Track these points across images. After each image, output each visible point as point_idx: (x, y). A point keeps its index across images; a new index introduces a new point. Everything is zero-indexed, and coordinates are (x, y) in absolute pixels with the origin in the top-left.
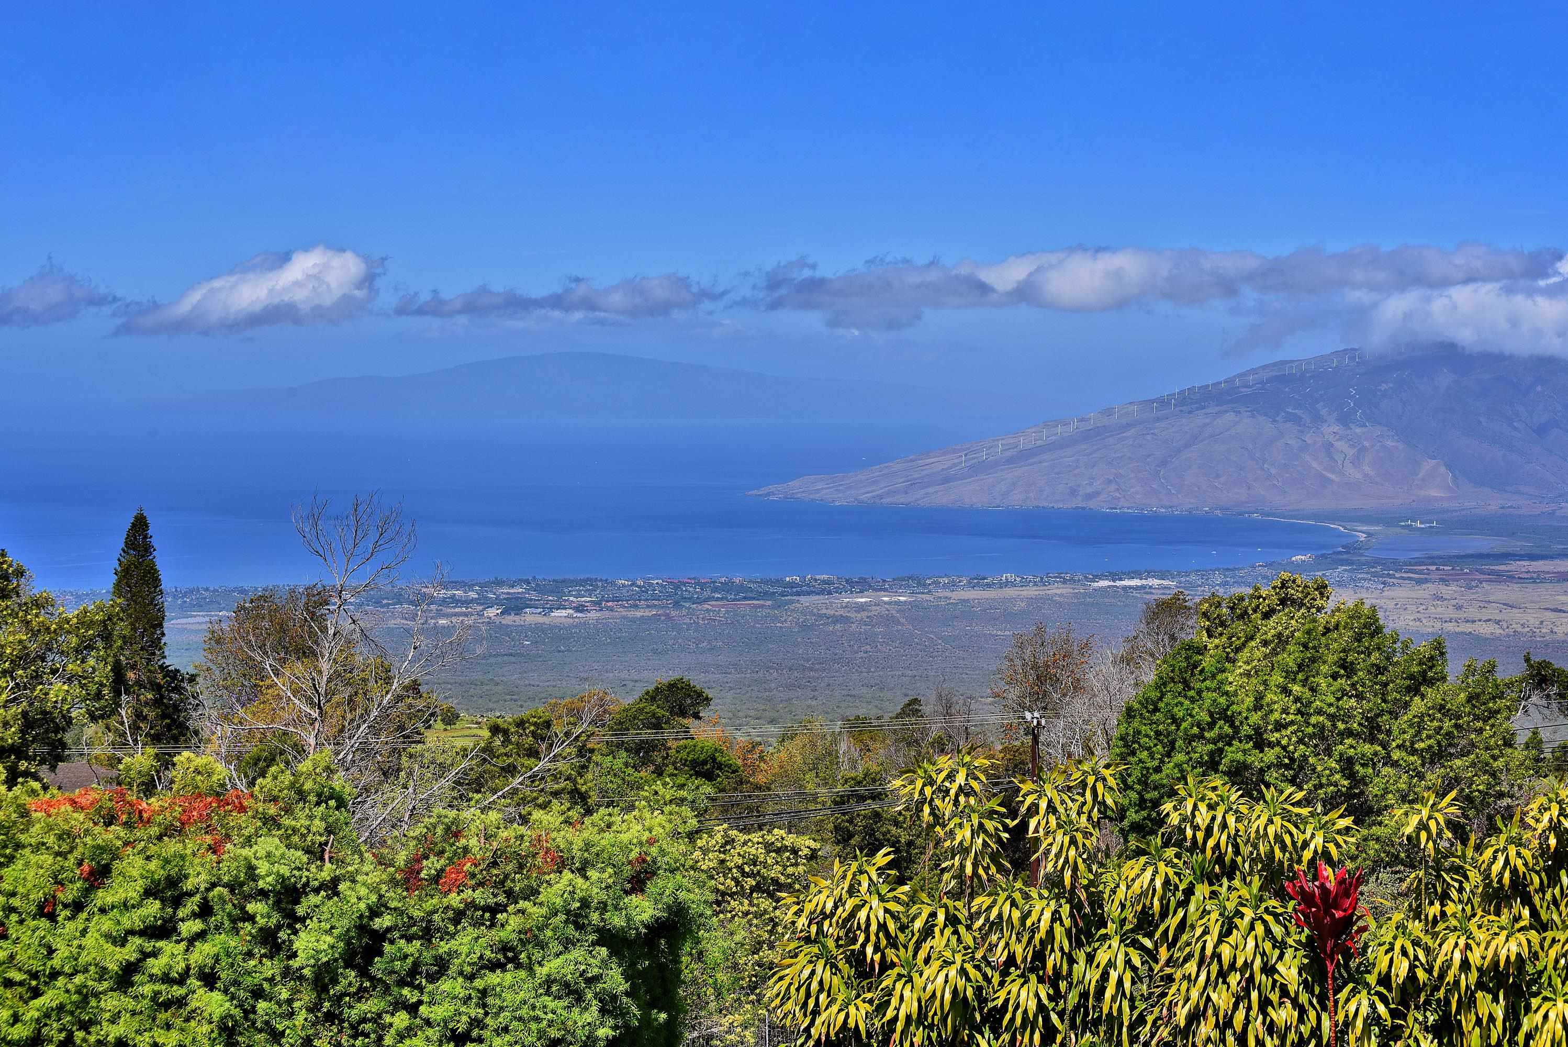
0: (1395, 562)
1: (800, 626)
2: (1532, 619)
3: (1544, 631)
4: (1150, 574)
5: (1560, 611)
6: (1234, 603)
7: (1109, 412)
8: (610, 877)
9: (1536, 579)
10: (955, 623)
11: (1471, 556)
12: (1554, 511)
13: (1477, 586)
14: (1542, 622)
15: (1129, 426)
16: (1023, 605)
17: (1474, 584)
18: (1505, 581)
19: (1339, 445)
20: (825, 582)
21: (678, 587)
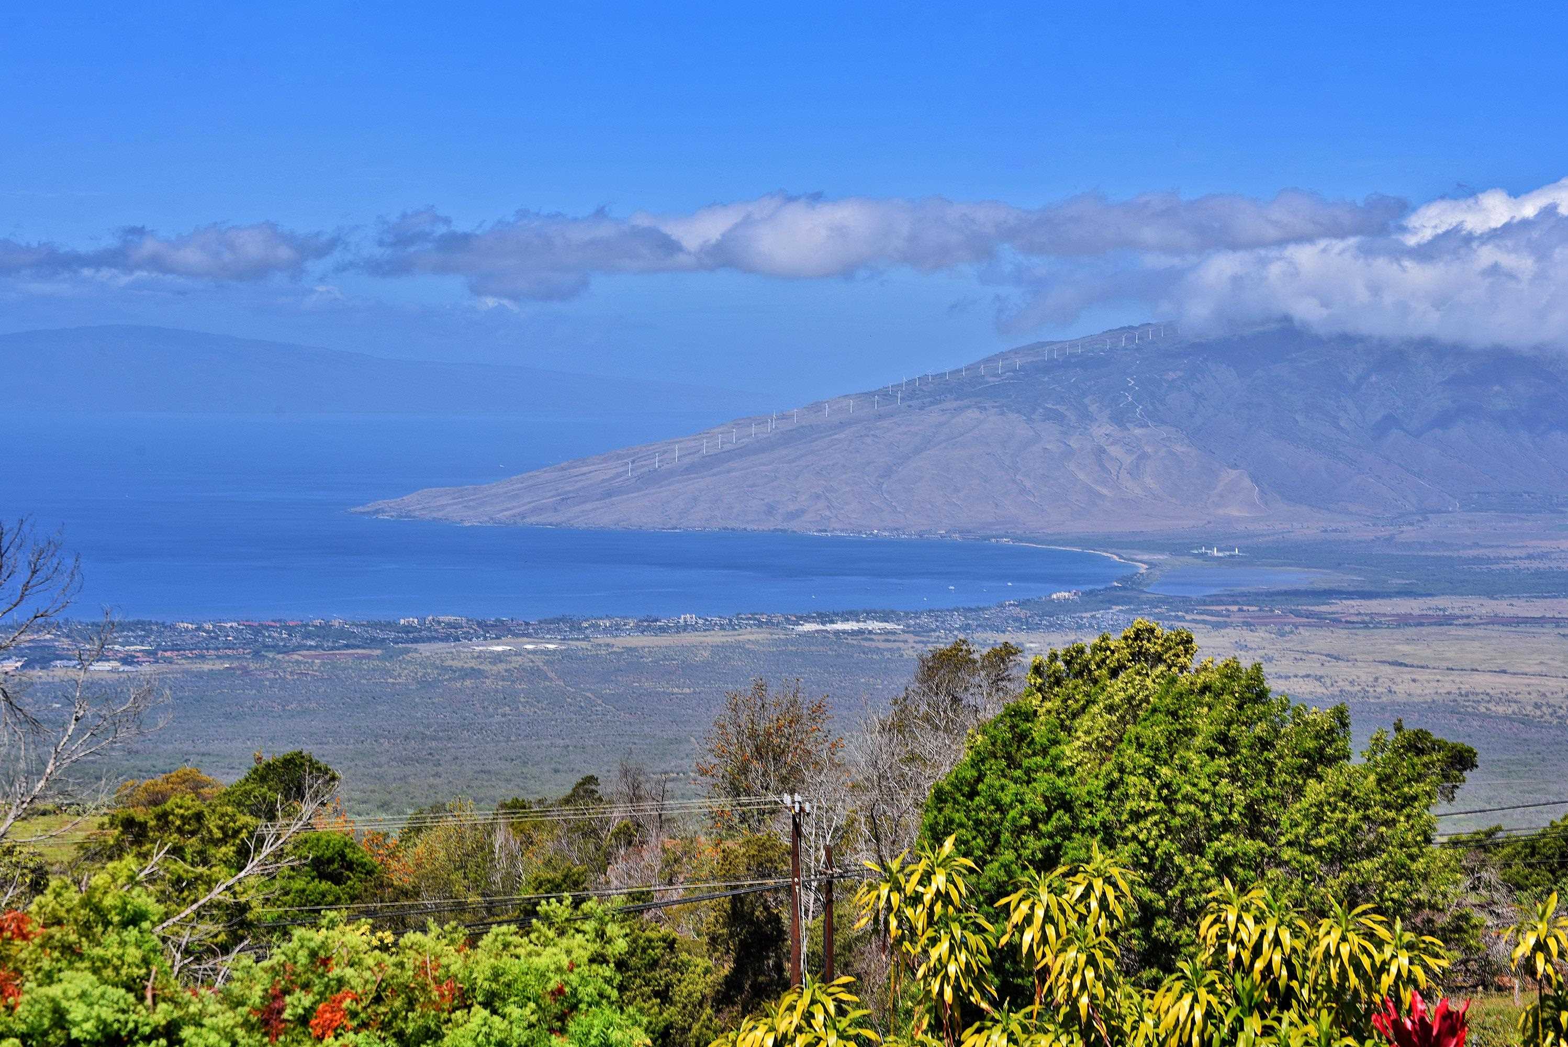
0: (1185, 600)
1: (418, 683)
2: (1363, 673)
3: (1379, 690)
4: (870, 615)
5: (1401, 664)
6: (1072, 657)
7: (817, 407)
8: (532, 1013)
9: (1370, 623)
10: (620, 679)
11: (1286, 593)
12: (1392, 537)
13: (1292, 632)
14: (1376, 679)
15: (842, 425)
16: (706, 654)
17: (1287, 629)
18: (1328, 626)
19: (1114, 451)
20: (450, 625)
21: (259, 632)
